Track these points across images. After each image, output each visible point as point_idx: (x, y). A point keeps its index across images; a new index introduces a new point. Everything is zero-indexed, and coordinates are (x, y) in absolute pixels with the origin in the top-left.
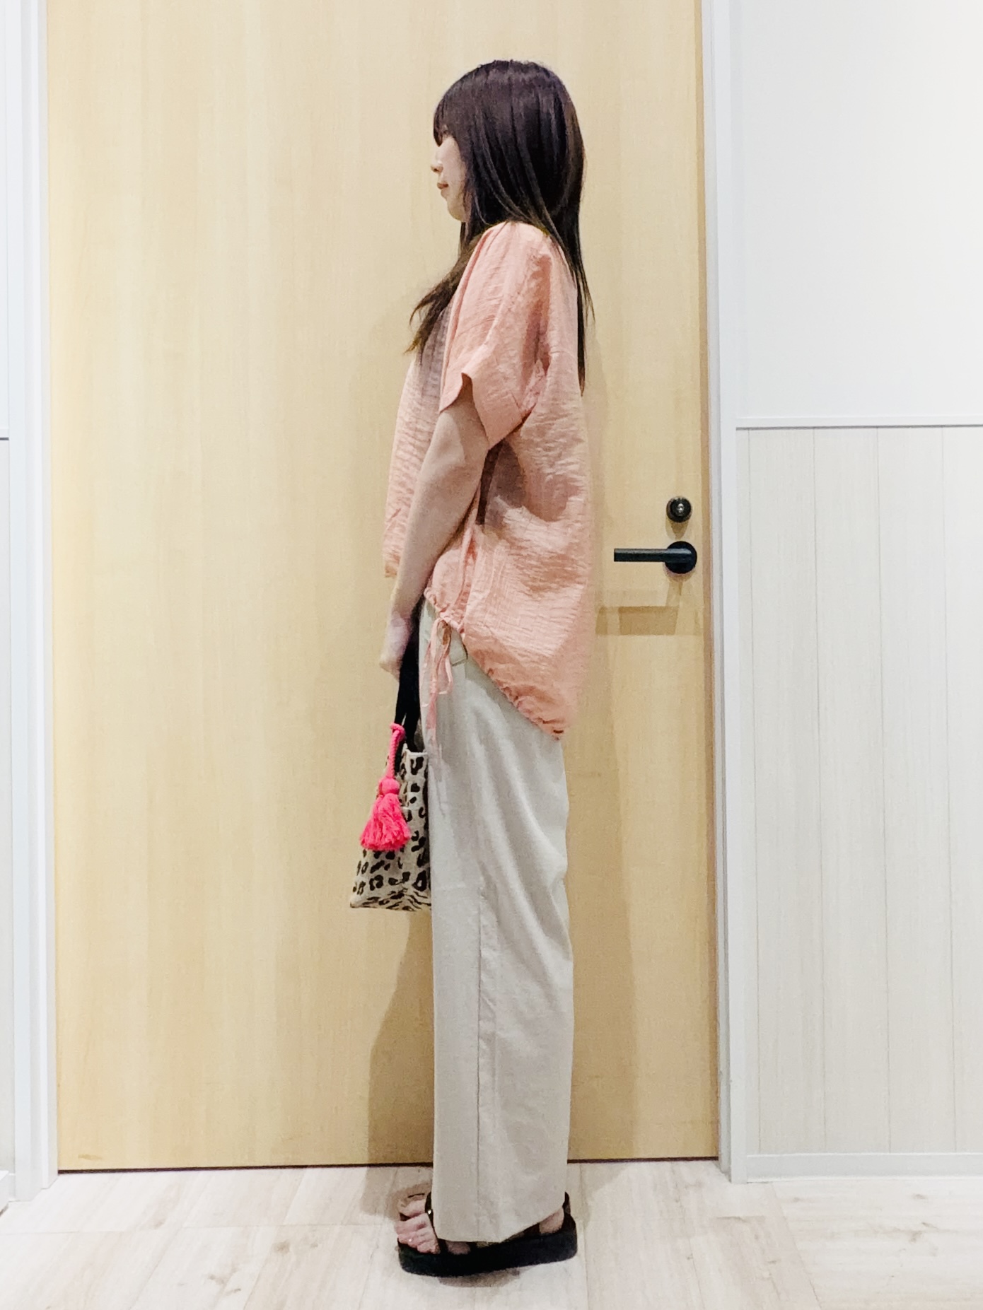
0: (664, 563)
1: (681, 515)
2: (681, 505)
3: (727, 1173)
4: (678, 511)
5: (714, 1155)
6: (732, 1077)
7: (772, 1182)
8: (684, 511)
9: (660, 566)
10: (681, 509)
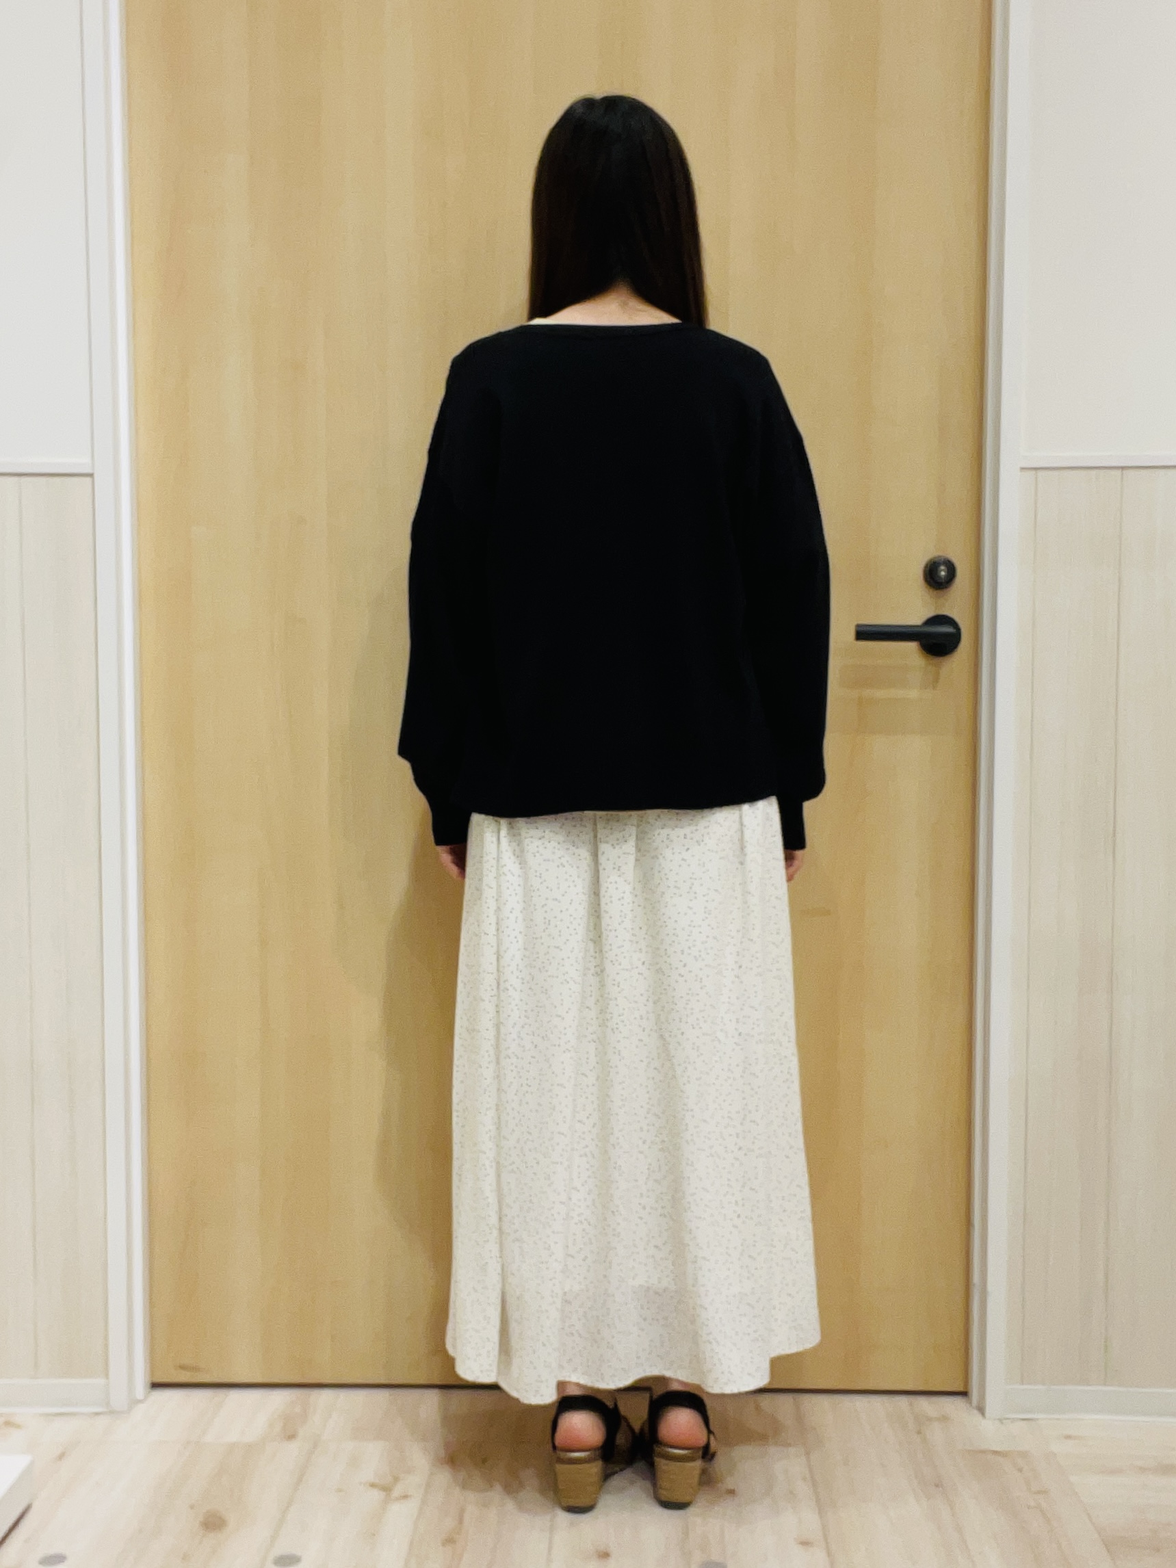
0: (921, 644)
1: (943, 581)
2: (942, 567)
3: (981, 1410)
4: (940, 577)
5: (965, 1390)
6: (990, 1288)
7: (1038, 1419)
8: (945, 576)
9: (912, 646)
10: (943, 573)
